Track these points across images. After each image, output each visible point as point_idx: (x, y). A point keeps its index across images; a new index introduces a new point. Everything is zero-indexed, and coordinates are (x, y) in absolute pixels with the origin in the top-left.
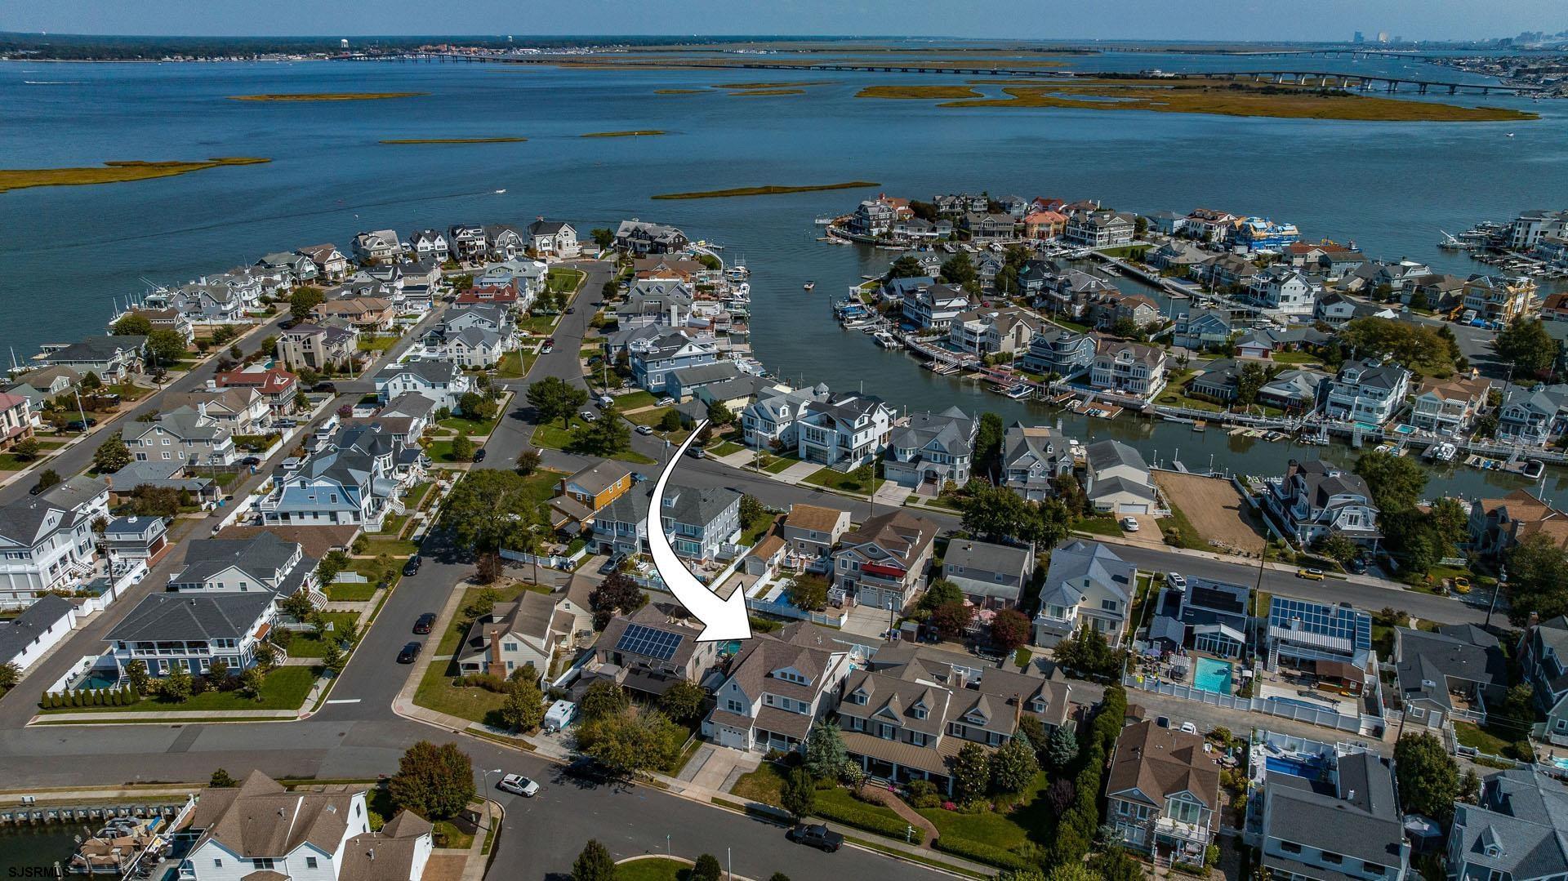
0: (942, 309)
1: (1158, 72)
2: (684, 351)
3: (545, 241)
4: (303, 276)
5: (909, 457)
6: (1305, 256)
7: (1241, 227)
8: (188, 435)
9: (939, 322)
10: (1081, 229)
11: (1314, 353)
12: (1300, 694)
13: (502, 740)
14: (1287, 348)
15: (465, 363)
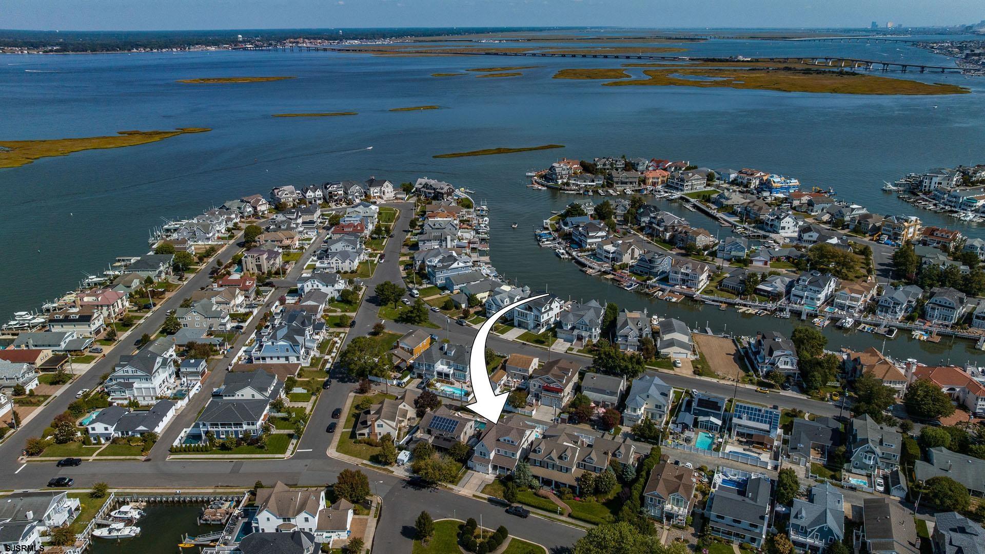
0: (592, 237)
1: (741, 58)
2: (455, 265)
3: (376, 191)
4: (246, 214)
5: (569, 327)
6: (800, 200)
7: (766, 180)
8: (208, 314)
9: (591, 244)
10: (676, 181)
11: (793, 262)
12: (744, 450)
13: (378, 468)
14: (778, 260)
15: (340, 269)
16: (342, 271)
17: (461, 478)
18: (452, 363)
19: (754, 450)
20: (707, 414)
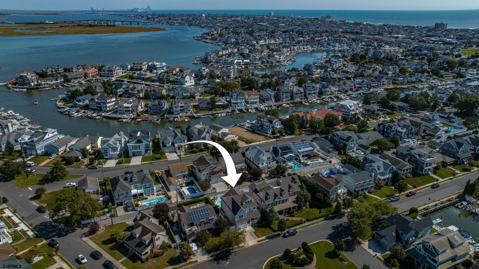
0: (109, 103)
1: (47, 22)
2: (47, 137)
5: (170, 144)
7: (151, 65)
9: (109, 107)
10: (107, 72)
11: (209, 93)
12: (312, 161)
13: (185, 265)
14: (202, 94)
18: (139, 185)
19: (314, 160)
20: (286, 154)
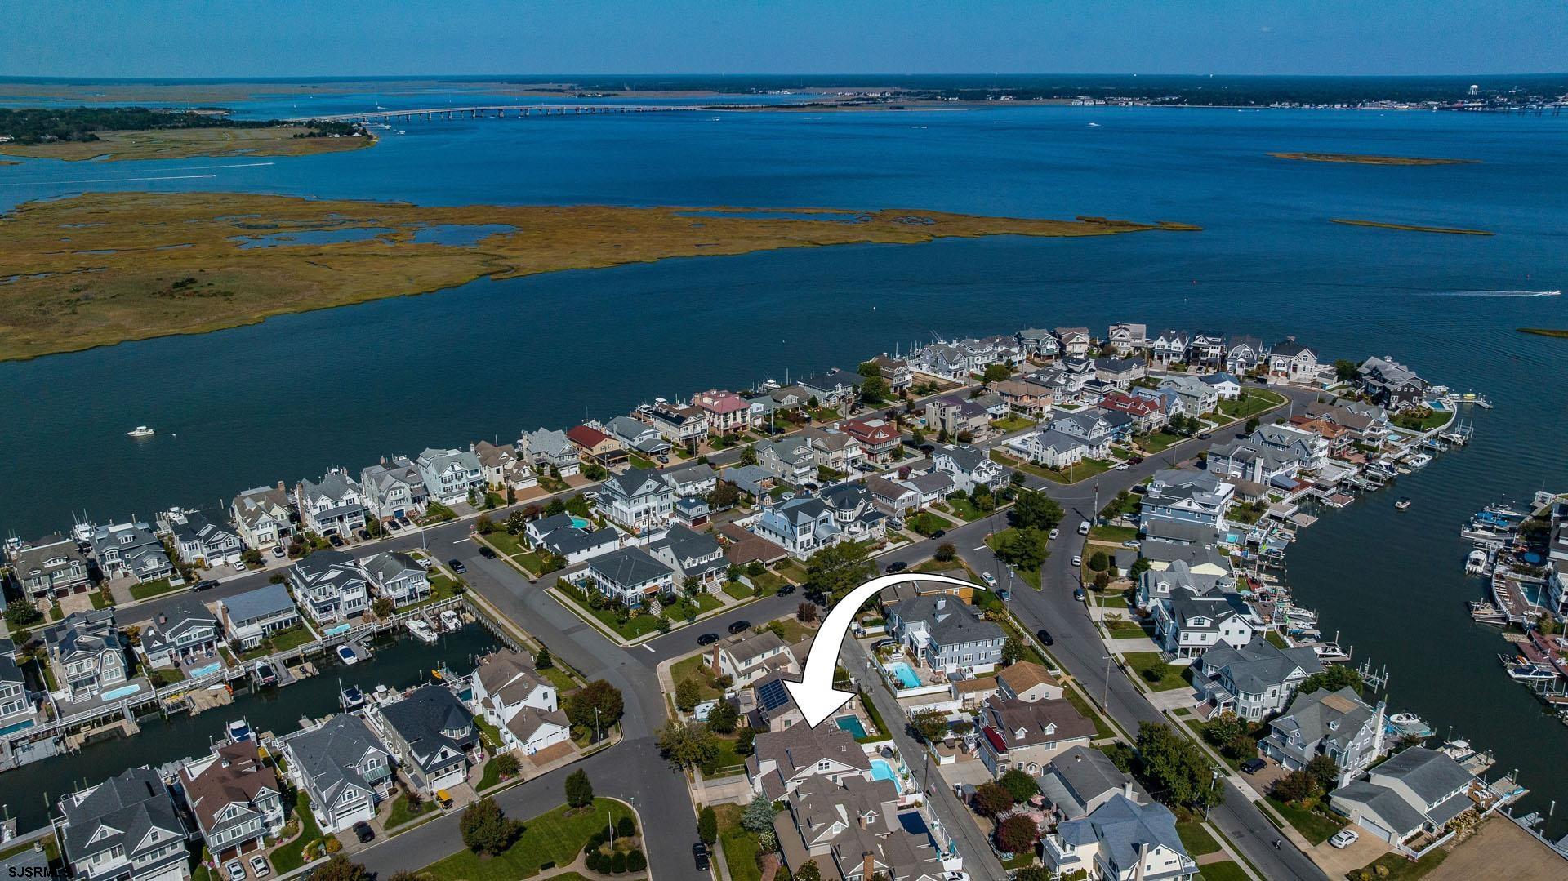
2: (1183, 504)
3: (1280, 362)
4: (1044, 352)
5: (1210, 673)
15: (1040, 460)
16: (1041, 463)
17: (724, 776)
